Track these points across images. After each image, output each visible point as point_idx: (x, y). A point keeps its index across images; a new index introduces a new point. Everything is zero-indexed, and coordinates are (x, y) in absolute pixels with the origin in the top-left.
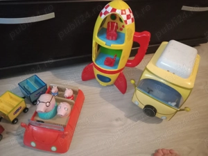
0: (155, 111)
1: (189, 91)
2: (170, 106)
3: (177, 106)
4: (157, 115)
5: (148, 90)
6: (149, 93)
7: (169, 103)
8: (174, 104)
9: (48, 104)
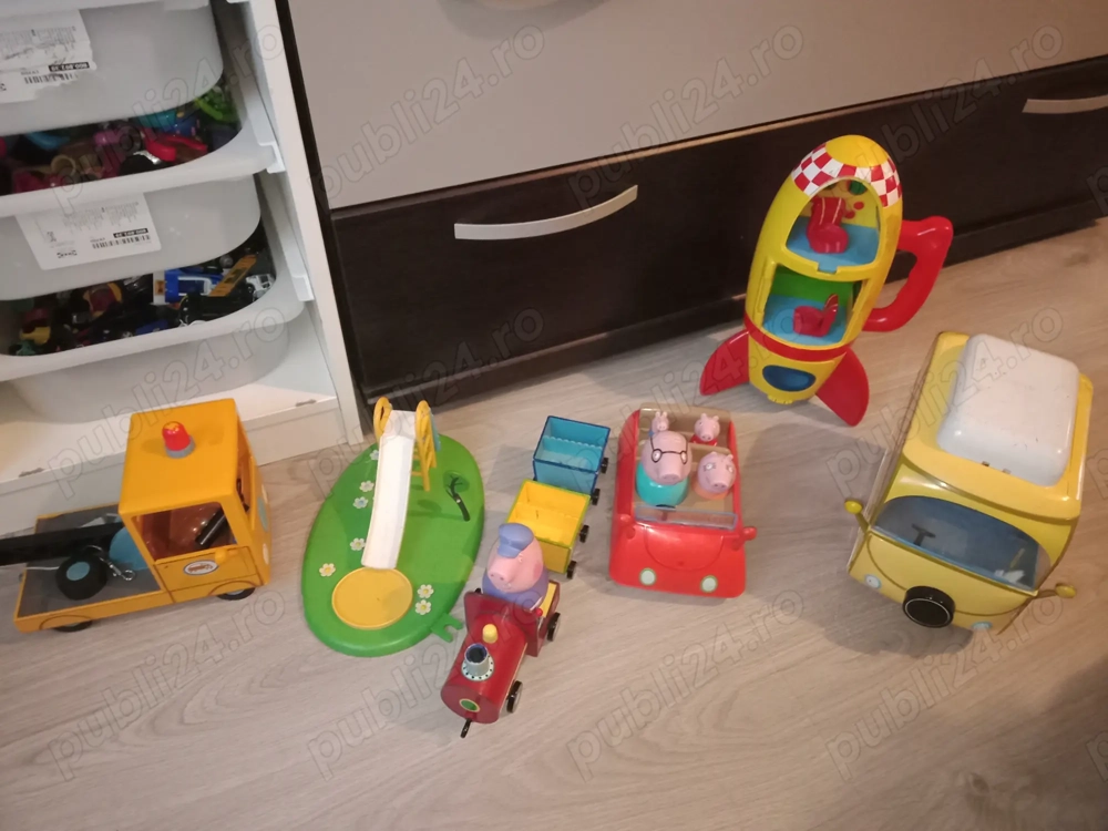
0: (948, 603)
1: (1066, 530)
2: (1003, 585)
3: (1027, 581)
4: (958, 619)
5: (915, 534)
6: (918, 542)
7: (1000, 574)
8: (1016, 575)
9: (684, 456)
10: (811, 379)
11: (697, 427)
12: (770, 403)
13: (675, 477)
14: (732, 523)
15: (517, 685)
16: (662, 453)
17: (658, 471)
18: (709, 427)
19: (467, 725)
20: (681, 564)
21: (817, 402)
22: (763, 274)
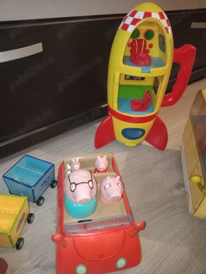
9: (90, 183)
10: (143, 131)
11: (96, 164)
12: (127, 147)
13: (86, 200)
14: (128, 220)
16: (76, 185)
17: (75, 197)
18: (102, 163)
20: (101, 256)
21: (146, 143)
22: (114, 82)
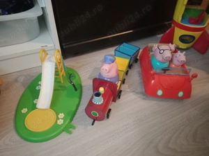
10: (194, 39)
15: (110, 110)
19: (94, 121)
